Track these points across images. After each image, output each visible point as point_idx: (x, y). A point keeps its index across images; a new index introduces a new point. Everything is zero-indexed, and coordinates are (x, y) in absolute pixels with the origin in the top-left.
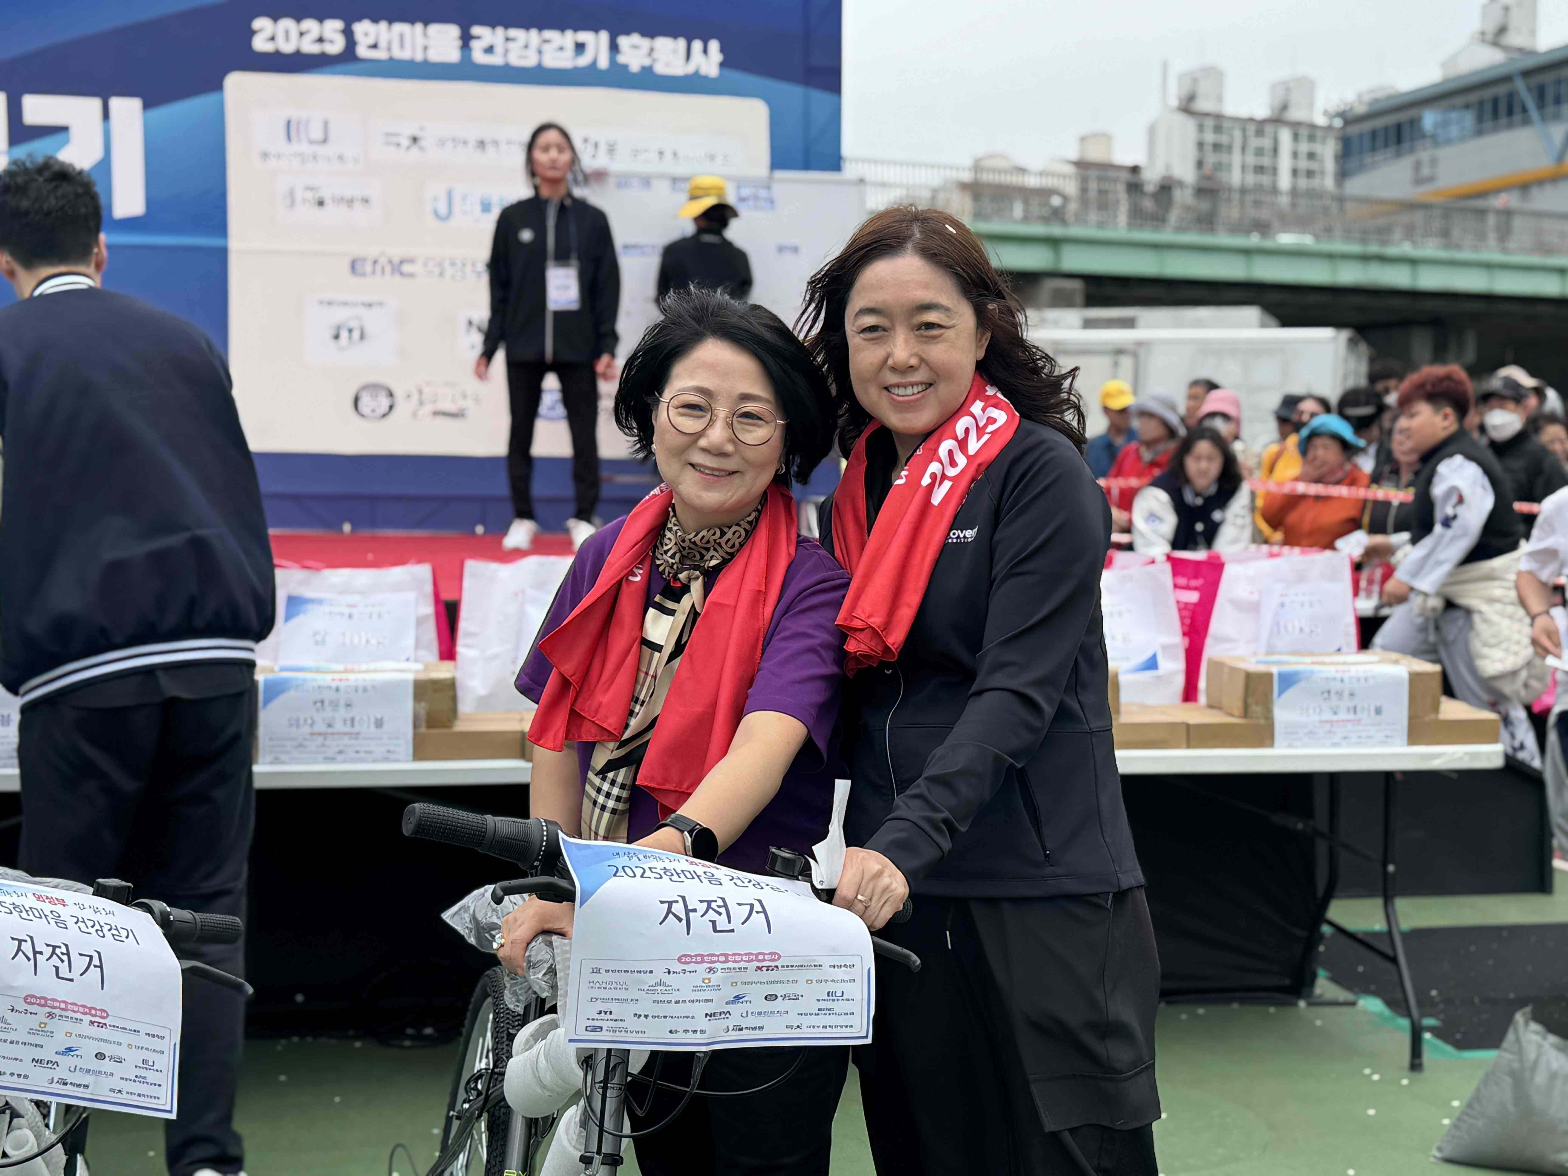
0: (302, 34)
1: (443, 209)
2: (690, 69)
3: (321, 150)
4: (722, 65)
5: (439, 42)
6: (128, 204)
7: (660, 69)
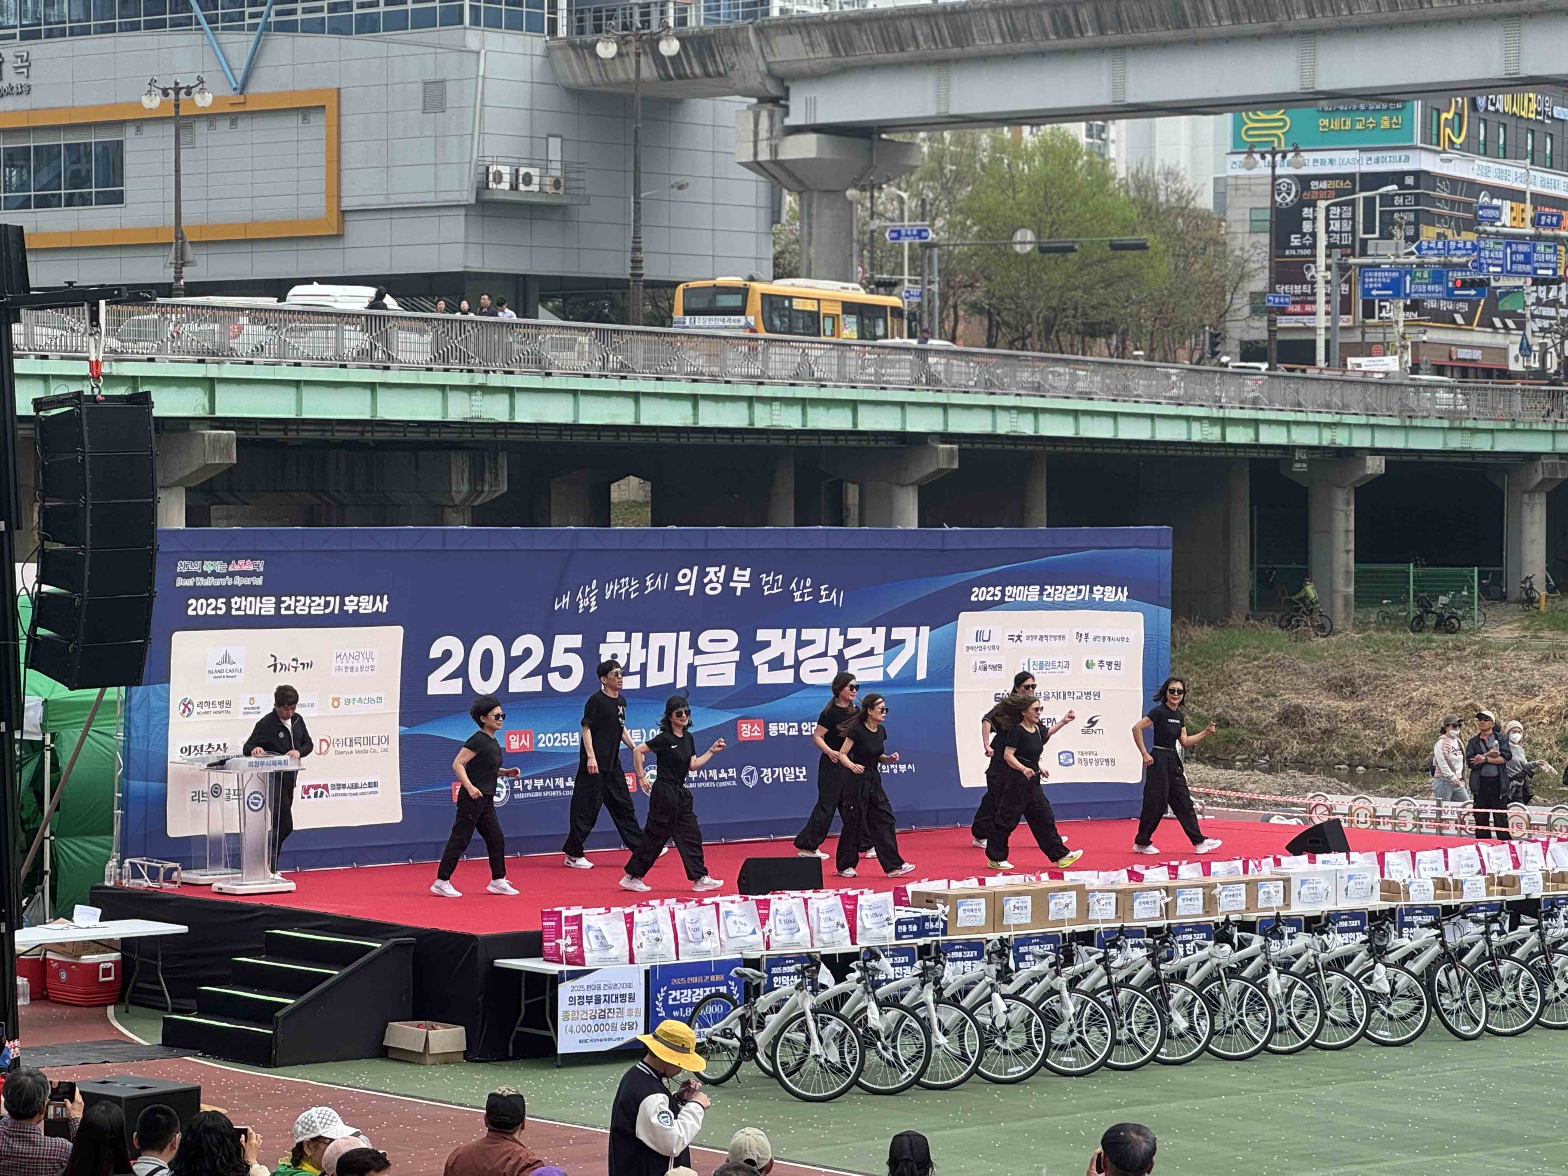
0: (988, 592)
1: (1026, 669)
2: (1116, 599)
3: (986, 644)
4: (1128, 597)
5: (1032, 593)
6: (922, 674)
7: (1106, 599)
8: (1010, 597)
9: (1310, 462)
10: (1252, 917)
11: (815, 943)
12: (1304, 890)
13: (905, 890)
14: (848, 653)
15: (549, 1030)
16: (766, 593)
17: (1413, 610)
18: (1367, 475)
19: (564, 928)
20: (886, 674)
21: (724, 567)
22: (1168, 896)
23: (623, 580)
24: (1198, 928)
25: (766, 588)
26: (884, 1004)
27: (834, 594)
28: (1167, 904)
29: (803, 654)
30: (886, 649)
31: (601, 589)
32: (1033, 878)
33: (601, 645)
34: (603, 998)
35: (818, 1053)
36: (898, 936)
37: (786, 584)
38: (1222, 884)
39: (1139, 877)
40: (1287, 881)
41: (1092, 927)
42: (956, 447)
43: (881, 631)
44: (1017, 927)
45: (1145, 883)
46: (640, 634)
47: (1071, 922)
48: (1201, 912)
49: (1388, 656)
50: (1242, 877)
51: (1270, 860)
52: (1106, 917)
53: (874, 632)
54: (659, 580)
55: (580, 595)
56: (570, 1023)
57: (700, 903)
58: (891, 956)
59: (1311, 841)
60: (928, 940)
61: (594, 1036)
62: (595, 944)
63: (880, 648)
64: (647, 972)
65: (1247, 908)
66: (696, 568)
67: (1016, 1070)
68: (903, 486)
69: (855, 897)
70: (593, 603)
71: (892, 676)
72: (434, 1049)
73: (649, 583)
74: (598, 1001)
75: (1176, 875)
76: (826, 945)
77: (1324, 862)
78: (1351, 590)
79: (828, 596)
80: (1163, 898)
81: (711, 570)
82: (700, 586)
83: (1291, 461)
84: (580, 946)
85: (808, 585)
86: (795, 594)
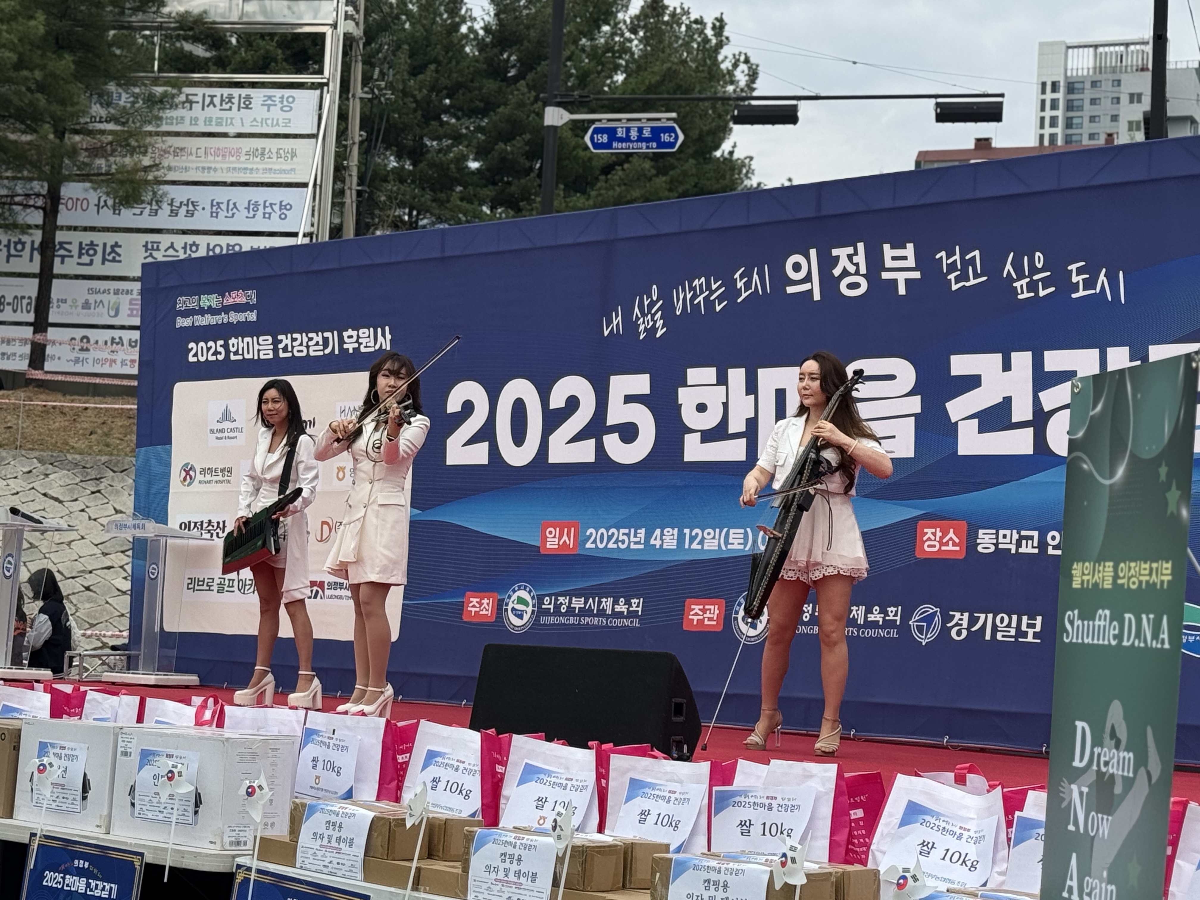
16: (954, 287)
21: (861, 246)
27: (1102, 278)
29: (1050, 399)
33: (681, 391)
37: (992, 265)
46: (742, 371)
54: (756, 277)
55: (637, 310)
66: (813, 252)
70: (660, 323)
73: (740, 284)
79: (1090, 284)
81: (841, 252)
82: (829, 282)
85: (1039, 266)
86: (1017, 284)
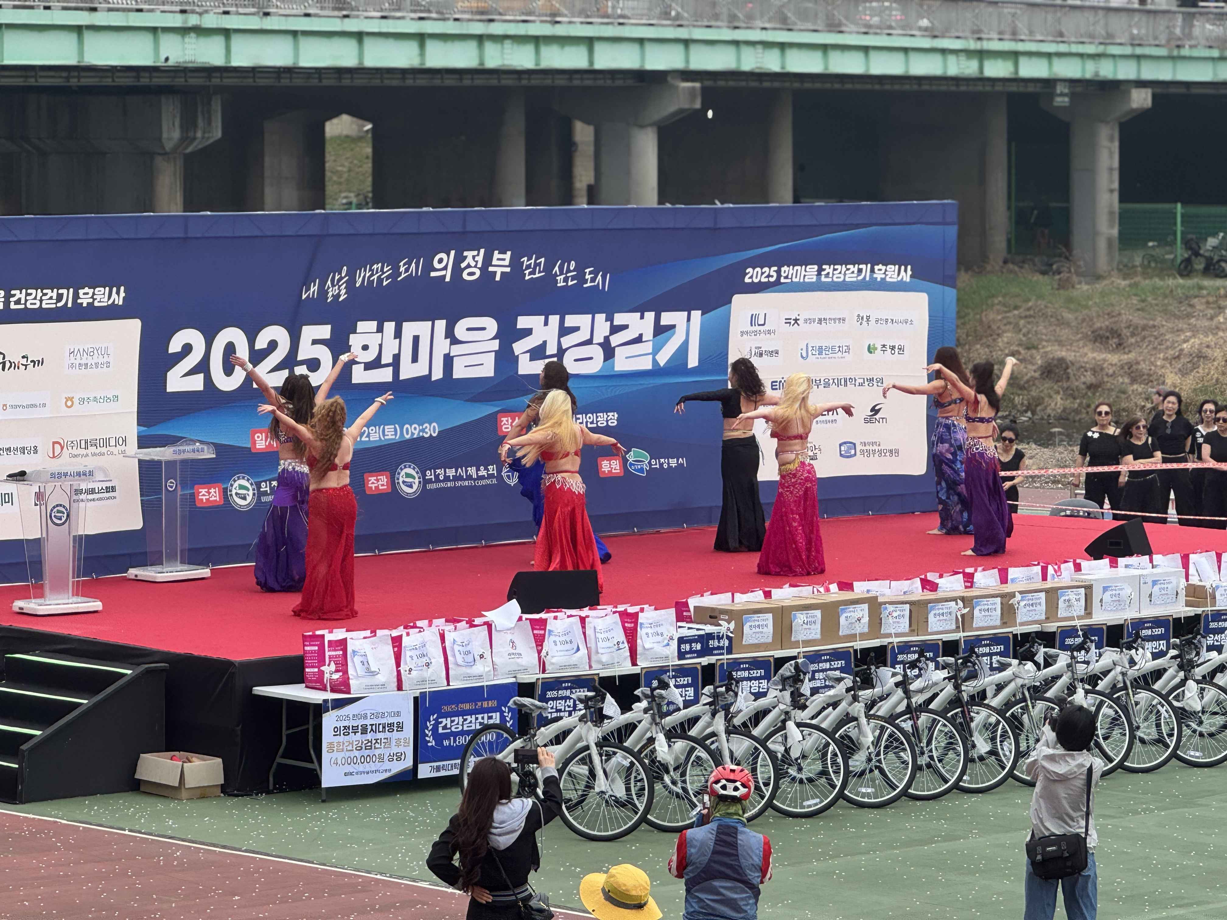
0: (762, 273)
1: (804, 355)
2: (899, 278)
3: (761, 328)
4: (911, 276)
5: (810, 273)
6: (693, 361)
7: (888, 279)
8: (786, 277)
9: (1073, 96)
10: (1052, 627)
11: (594, 665)
12: (1107, 597)
13: (686, 604)
14: (615, 340)
15: (312, 762)
16: (527, 278)
17: (1180, 253)
18: (1133, 110)
19: (327, 654)
20: (655, 361)
21: (482, 251)
22: (964, 607)
23: (375, 266)
24: (995, 640)
25: (527, 272)
26: (671, 735)
27: (599, 277)
28: (963, 616)
29: (567, 341)
30: (655, 335)
31: (352, 275)
32: (822, 590)
33: (351, 336)
34: (369, 728)
35: (603, 789)
36: (681, 655)
37: (549, 268)
38: (1021, 592)
39: (934, 587)
40: (1088, 588)
41: (885, 641)
42: (697, 85)
43: (650, 316)
44: (807, 643)
45: (940, 594)
46: (393, 324)
47: (863, 637)
48: (998, 623)
49: (1157, 305)
50: (1039, 584)
51: (1071, 565)
52: (900, 631)
53: (642, 317)
54: (413, 265)
55: (329, 282)
56: (335, 755)
57: (472, 626)
58: (674, 677)
59: (1112, 544)
60: (712, 659)
61: (361, 768)
62: (361, 670)
63: (648, 334)
64: (416, 699)
65: (1047, 618)
66: (453, 253)
67: (812, 804)
68: (642, 127)
69: (635, 616)
70: (343, 291)
71: (662, 365)
72: (191, 782)
73: (402, 269)
74: (364, 731)
75: (972, 583)
76: (605, 666)
77: (1127, 566)
78: (1115, 232)
79: (593, 280)
80: (959, 610)
81: (469, 254)
82: (457, 271)
83: (1052, 96)
84: (345, 672)
85: (572, 268)
86: (558, 278)
